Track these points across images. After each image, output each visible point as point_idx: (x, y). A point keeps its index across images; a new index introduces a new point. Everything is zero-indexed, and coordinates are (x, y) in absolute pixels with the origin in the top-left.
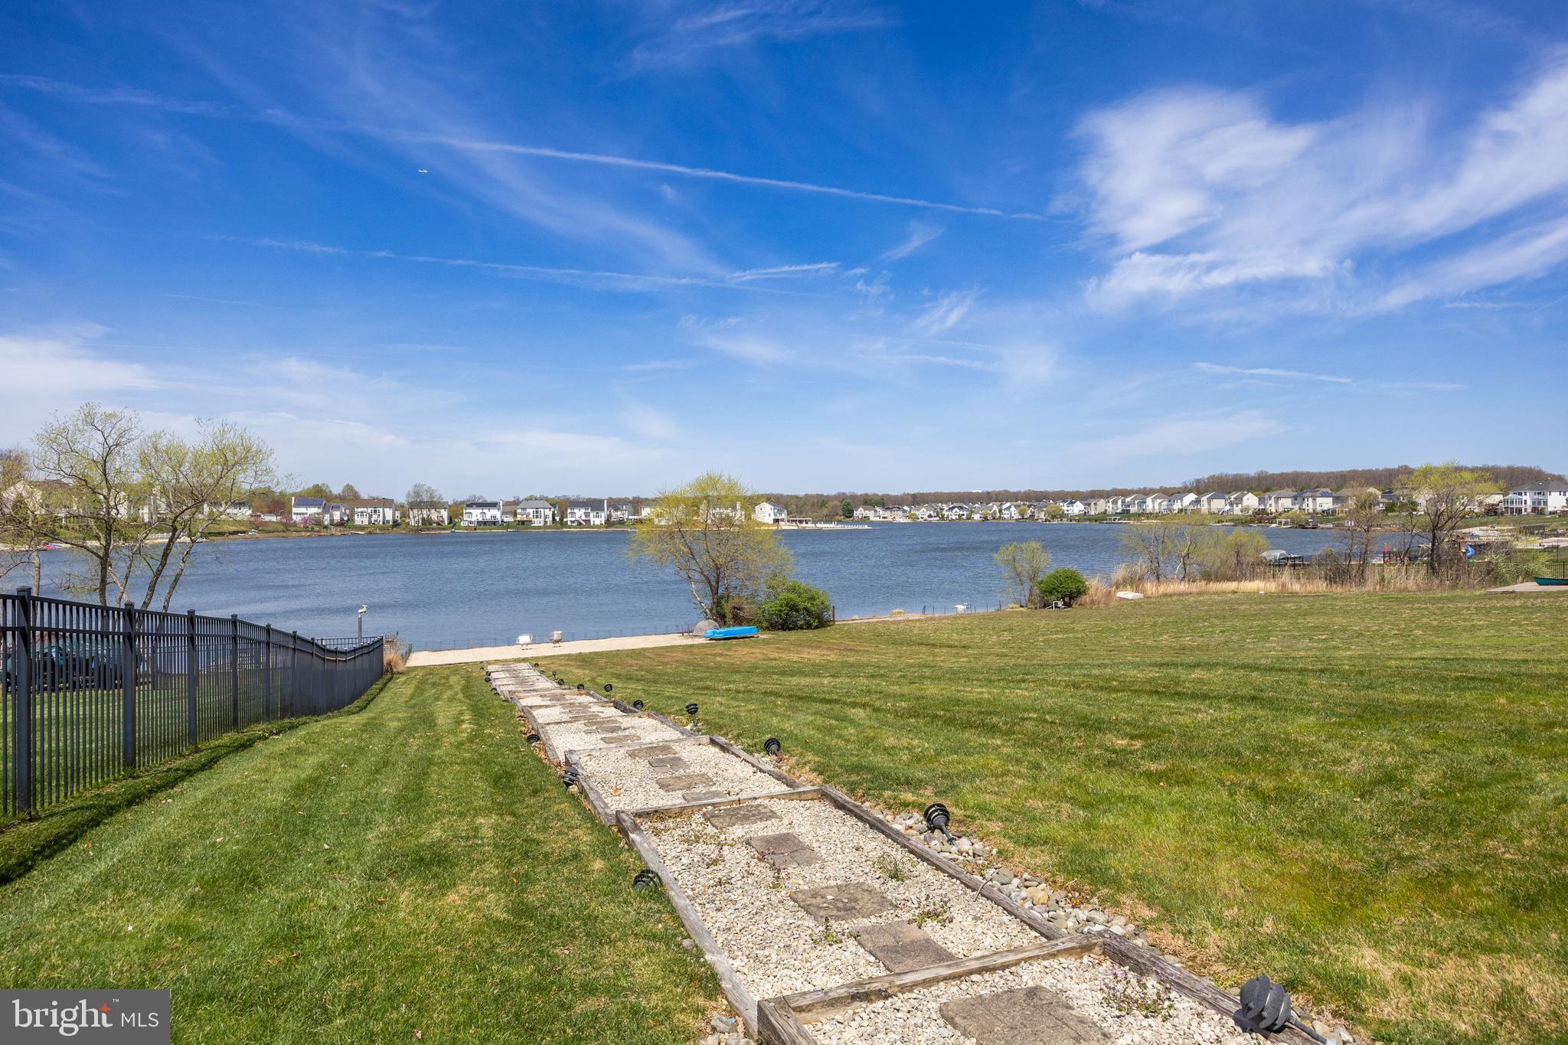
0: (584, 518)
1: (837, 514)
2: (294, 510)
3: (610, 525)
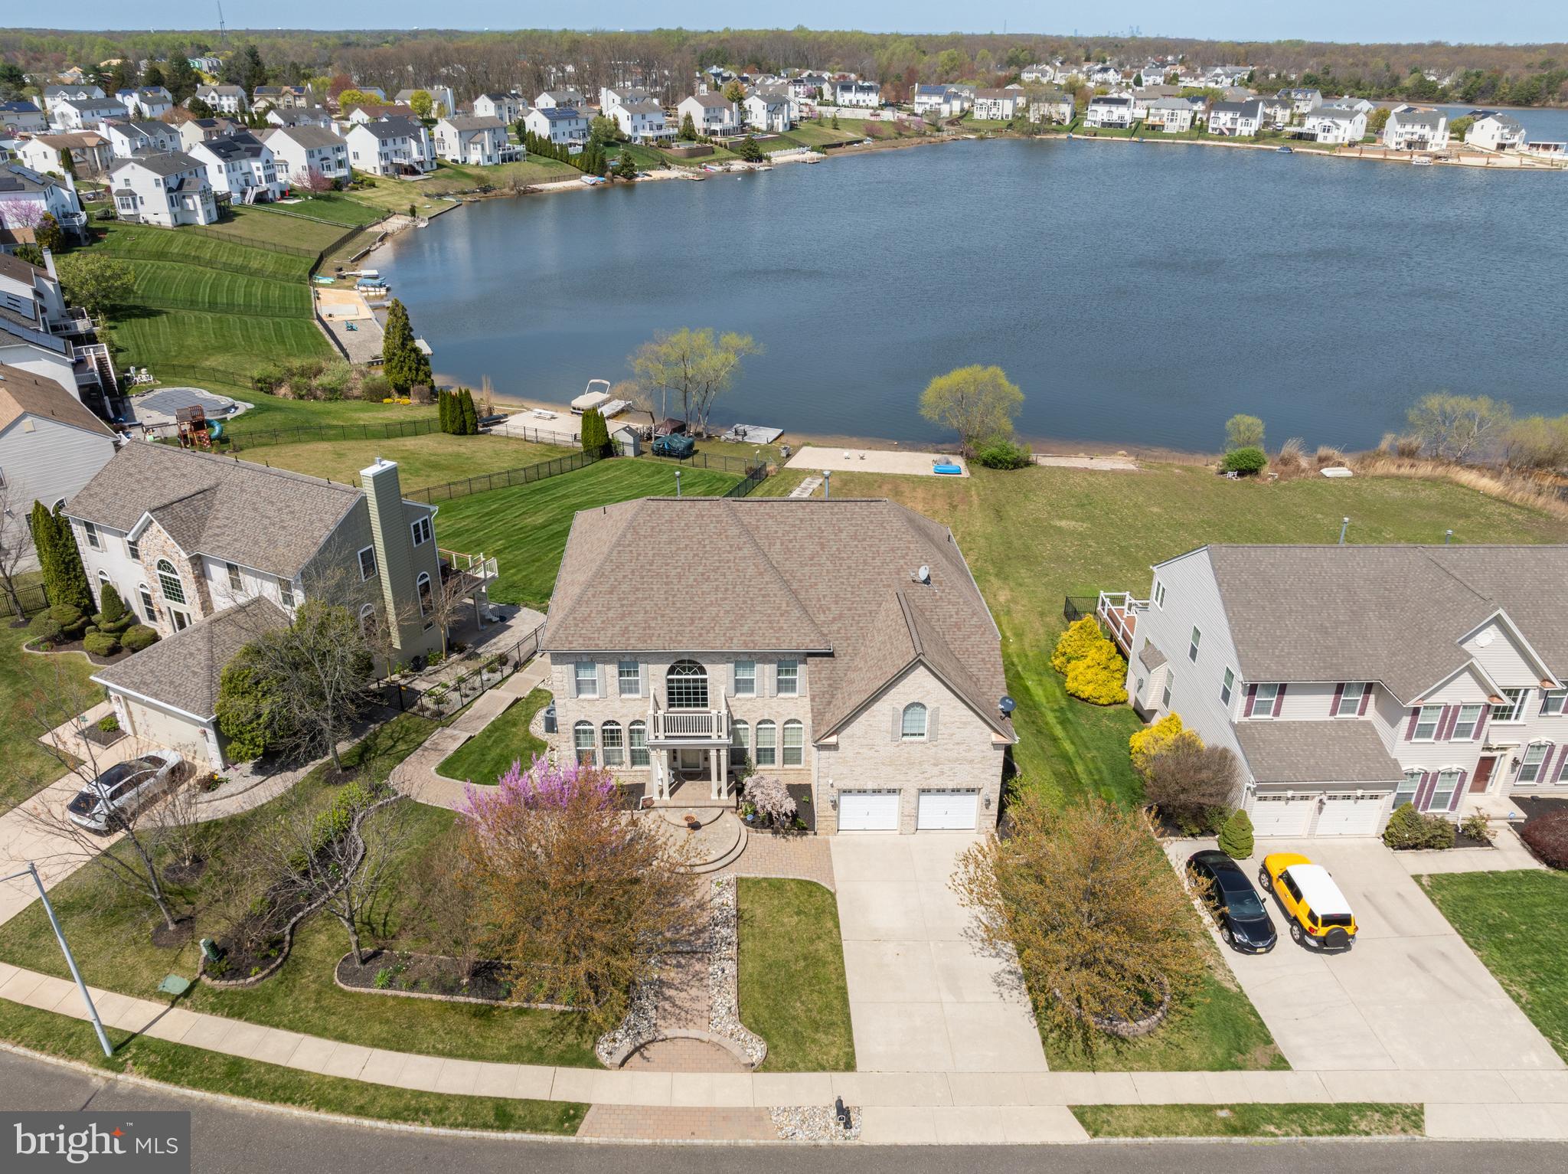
2: (917, 99)
3: (1258, 136)
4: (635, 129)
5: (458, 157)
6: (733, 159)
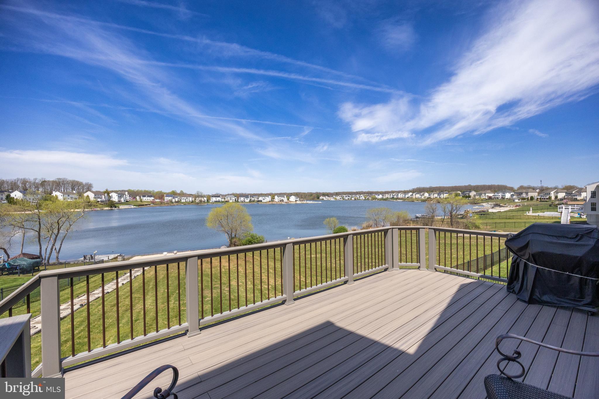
0: (243, 200)
1: (315, 198)
2: (165, 198)
6: (105, 207)
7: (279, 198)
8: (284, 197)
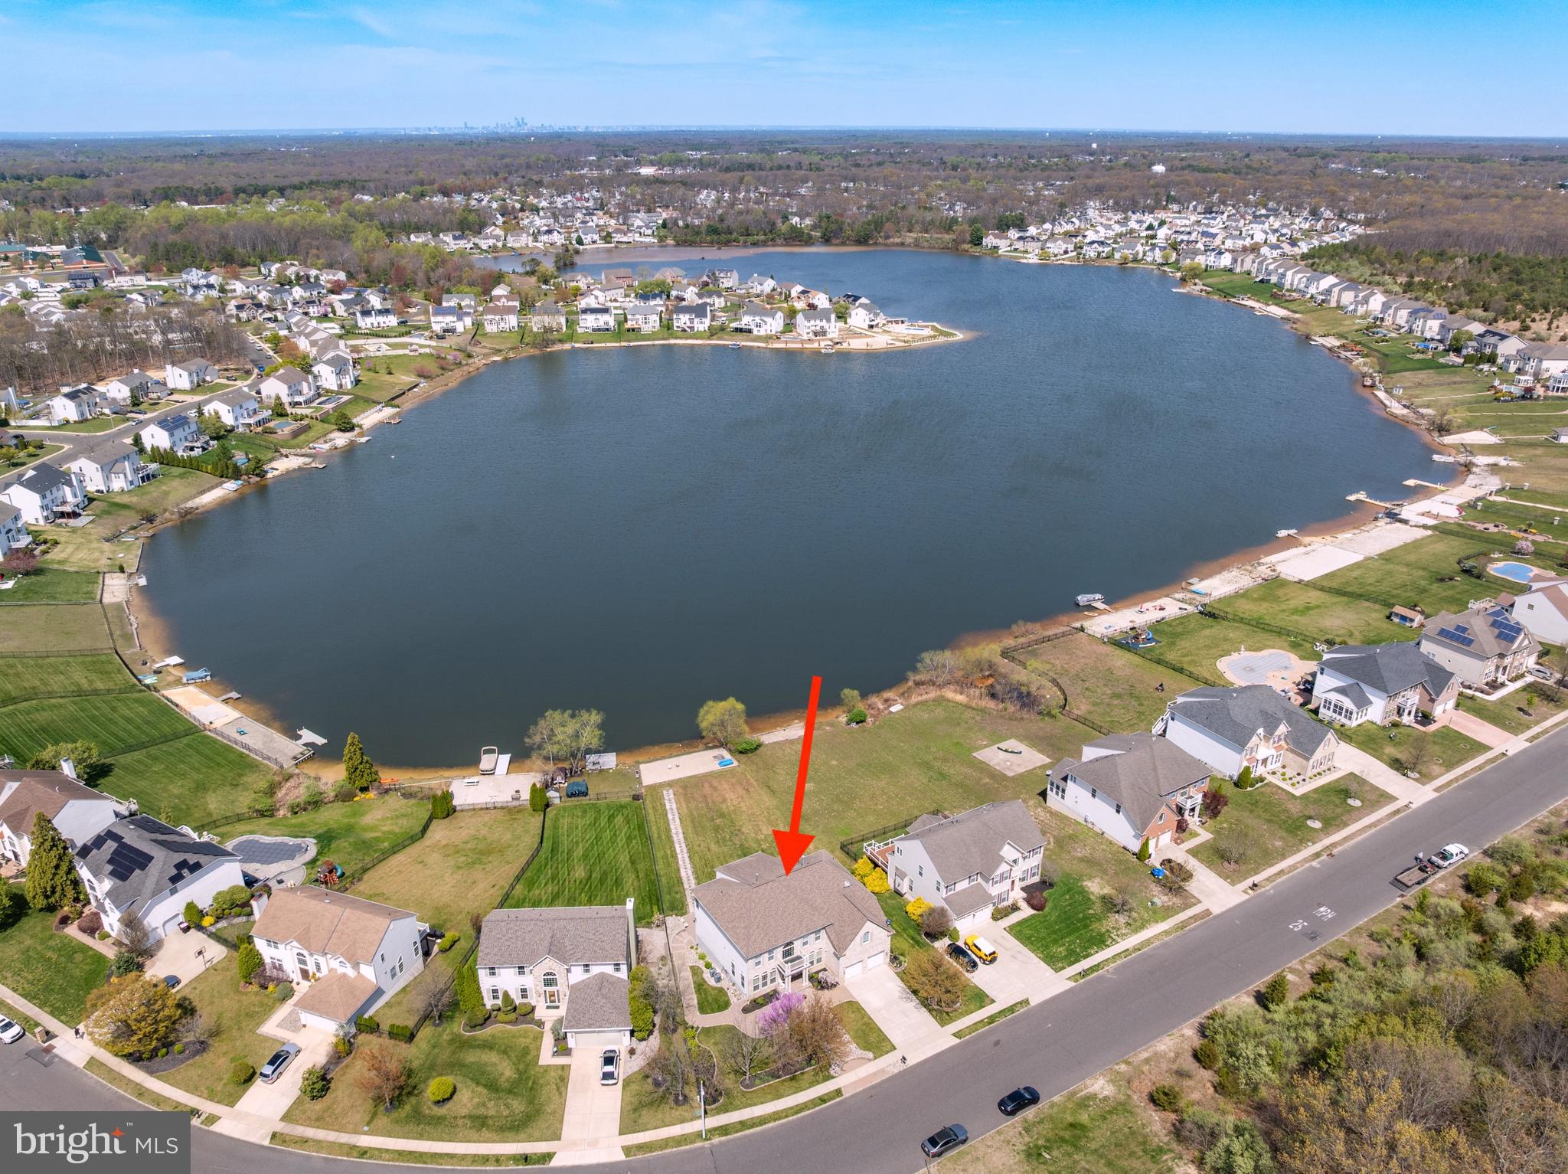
0: (688, 324)
1: (964, 242)
3: (712, 332)
4: (236, 419)
5: (103, 488)
6: (331, 432)
7: (812, 322)
8: (829, 321)
